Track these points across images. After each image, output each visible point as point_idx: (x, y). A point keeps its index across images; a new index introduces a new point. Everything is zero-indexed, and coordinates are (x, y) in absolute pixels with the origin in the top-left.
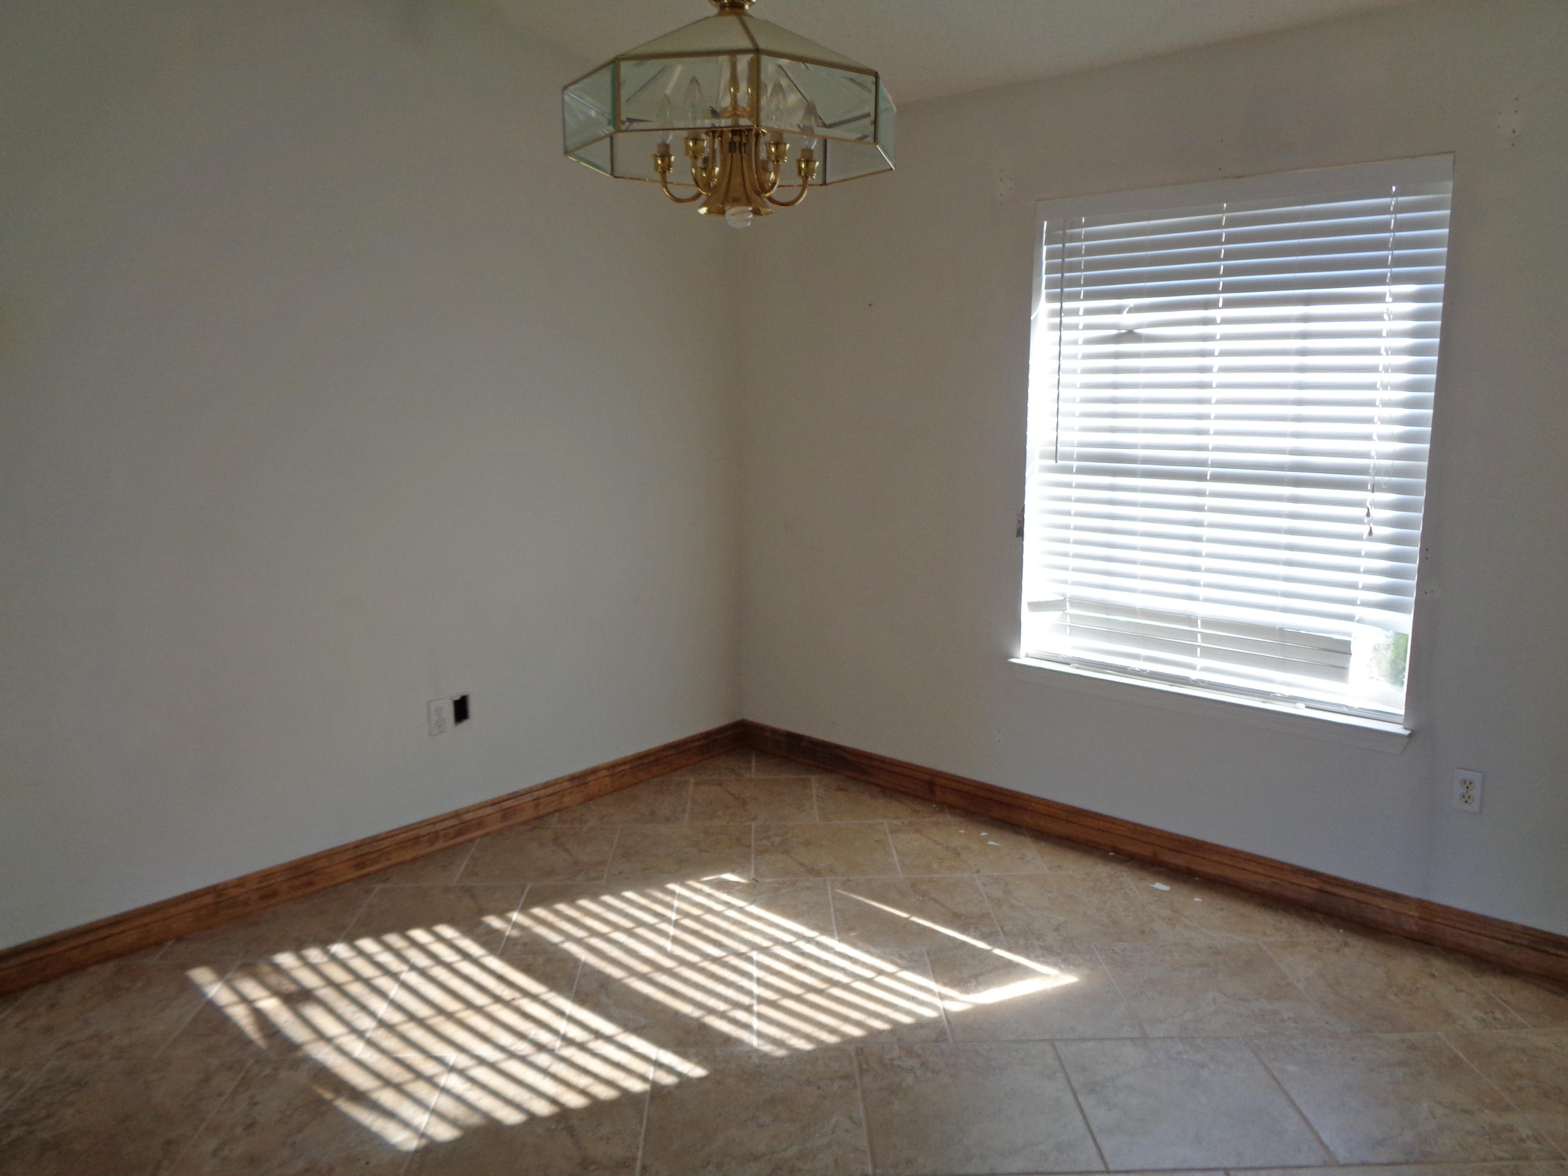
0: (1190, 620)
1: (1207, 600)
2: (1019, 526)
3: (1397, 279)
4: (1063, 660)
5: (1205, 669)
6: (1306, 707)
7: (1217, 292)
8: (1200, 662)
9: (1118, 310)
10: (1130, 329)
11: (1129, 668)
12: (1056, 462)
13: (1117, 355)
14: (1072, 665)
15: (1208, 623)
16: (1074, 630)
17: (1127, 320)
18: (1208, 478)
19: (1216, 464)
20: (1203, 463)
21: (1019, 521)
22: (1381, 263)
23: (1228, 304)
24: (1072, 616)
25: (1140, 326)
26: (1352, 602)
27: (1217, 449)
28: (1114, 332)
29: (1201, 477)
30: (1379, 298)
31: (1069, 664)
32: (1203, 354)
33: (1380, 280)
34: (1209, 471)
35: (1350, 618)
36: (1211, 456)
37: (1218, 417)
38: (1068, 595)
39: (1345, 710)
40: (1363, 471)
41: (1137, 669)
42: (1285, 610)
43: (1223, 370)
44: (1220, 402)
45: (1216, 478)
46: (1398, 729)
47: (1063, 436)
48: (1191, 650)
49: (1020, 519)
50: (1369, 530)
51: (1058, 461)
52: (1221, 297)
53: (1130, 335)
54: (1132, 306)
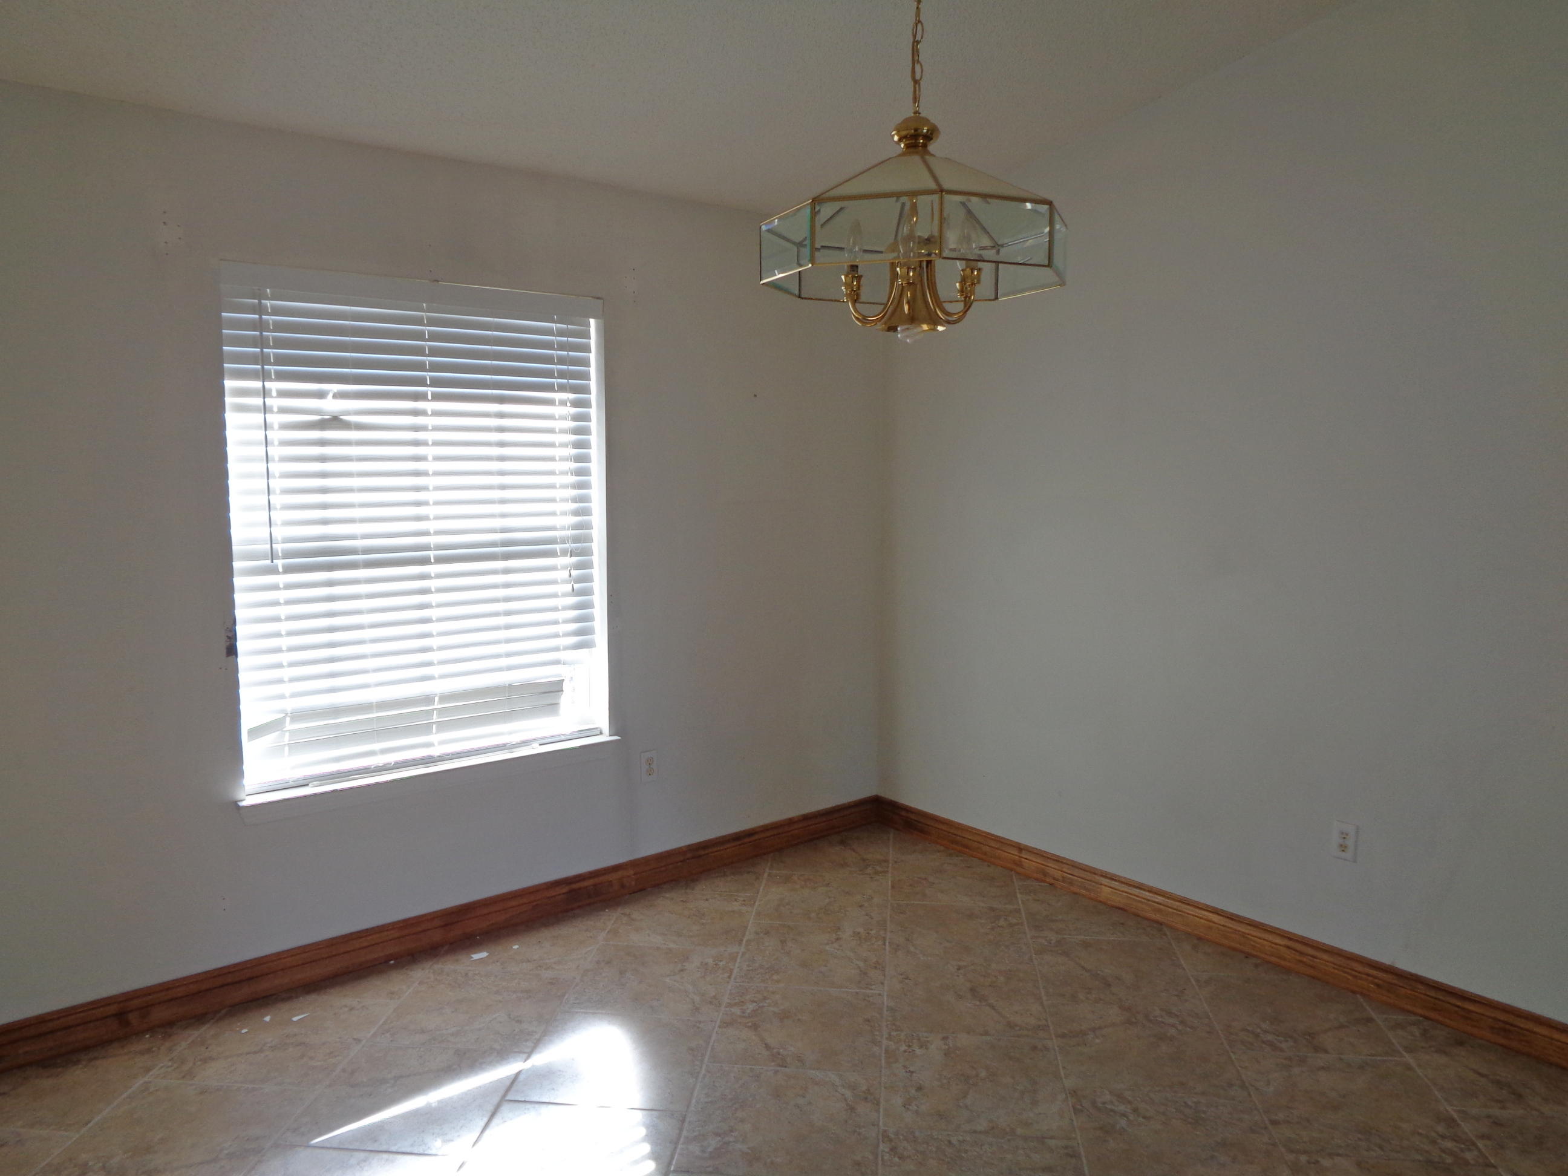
0: (428, 699)
1: (442, 677)
2: (228, 644)
3: (562, 388)
4: (294, 784)
5: (442, 743)
6: (540, 745)
7: (425, 385)
8: (435, 737)
9: (321, 395)
10: (335, 415)
11: (373, 767)
12: (272, 562)
13: (322, 443)
14: (310, 785)
15: (445, 698)
16: (294, 747)
17: (331, 406)
18: (432, 561)
19: (439, 547)
20: (427, 548)
21: (229, 637)
22: (549, 374)
23: (437, 397)
24: (292, 732)
25: (348, 413)
26: (557, 649)
27: (438, 533)
28: (317, 418)
29: (425, 561)
30: (550, 402)
31: (307, 785)
32: (416, 443)
33: (549, 388)
34: (432, 554)
35: (557, 662)
36: (432, 540)
37: (437, 503)
38: (289, 710)
39: (563, 738)
40: (553, 541)
41: (381, 765)
42: (510, 668)
43: (437, 458)
44: (437, 488)
45: (440, 560)
46: (605, 738)
47: (279, 533)
48: (426, 729)
49: (230, 635)
50: (571, 587)
51: (274, 561)
52: (430, 390)
53: (335, 422)
54: (336, 391)
